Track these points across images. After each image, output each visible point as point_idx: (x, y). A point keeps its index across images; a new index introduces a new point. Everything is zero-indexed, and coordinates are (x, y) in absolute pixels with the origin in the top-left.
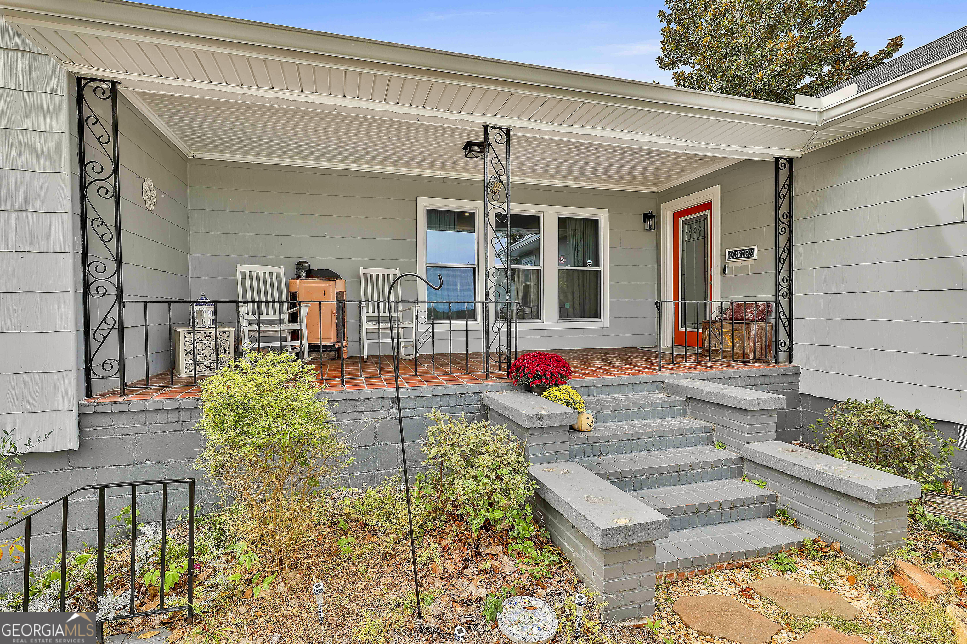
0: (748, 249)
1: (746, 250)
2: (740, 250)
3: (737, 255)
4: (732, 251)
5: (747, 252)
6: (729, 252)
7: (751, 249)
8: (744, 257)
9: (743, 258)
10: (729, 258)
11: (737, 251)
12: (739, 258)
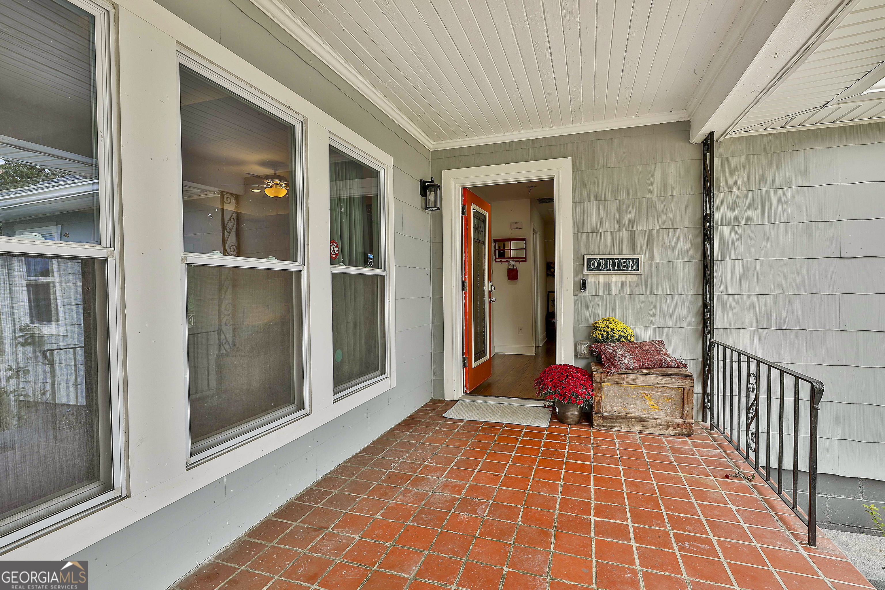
0: (627, 259)
1: (623, 259)
2: (612, 259)
3: (606, 264)
4: (596, 259)
5: (625, 262)
6: (589, 260)
7: (632, 260)
8: (619, 269)
9: (616, 270)
10: (589, 269)
11: (606, 260)
12: (609, 270)
